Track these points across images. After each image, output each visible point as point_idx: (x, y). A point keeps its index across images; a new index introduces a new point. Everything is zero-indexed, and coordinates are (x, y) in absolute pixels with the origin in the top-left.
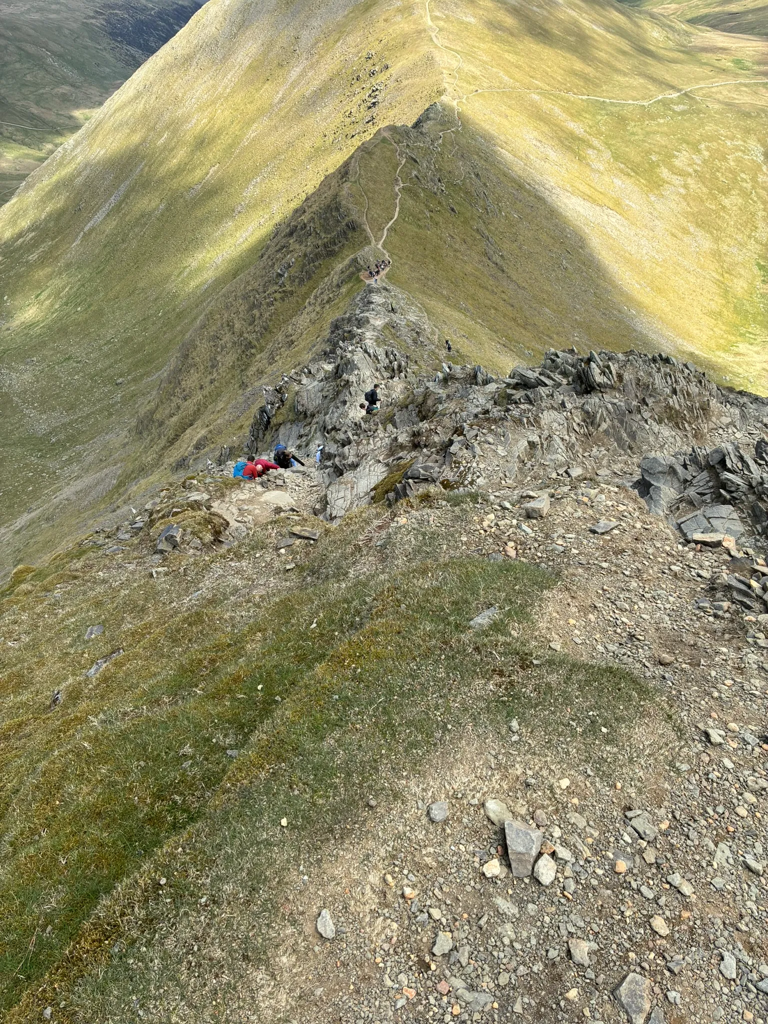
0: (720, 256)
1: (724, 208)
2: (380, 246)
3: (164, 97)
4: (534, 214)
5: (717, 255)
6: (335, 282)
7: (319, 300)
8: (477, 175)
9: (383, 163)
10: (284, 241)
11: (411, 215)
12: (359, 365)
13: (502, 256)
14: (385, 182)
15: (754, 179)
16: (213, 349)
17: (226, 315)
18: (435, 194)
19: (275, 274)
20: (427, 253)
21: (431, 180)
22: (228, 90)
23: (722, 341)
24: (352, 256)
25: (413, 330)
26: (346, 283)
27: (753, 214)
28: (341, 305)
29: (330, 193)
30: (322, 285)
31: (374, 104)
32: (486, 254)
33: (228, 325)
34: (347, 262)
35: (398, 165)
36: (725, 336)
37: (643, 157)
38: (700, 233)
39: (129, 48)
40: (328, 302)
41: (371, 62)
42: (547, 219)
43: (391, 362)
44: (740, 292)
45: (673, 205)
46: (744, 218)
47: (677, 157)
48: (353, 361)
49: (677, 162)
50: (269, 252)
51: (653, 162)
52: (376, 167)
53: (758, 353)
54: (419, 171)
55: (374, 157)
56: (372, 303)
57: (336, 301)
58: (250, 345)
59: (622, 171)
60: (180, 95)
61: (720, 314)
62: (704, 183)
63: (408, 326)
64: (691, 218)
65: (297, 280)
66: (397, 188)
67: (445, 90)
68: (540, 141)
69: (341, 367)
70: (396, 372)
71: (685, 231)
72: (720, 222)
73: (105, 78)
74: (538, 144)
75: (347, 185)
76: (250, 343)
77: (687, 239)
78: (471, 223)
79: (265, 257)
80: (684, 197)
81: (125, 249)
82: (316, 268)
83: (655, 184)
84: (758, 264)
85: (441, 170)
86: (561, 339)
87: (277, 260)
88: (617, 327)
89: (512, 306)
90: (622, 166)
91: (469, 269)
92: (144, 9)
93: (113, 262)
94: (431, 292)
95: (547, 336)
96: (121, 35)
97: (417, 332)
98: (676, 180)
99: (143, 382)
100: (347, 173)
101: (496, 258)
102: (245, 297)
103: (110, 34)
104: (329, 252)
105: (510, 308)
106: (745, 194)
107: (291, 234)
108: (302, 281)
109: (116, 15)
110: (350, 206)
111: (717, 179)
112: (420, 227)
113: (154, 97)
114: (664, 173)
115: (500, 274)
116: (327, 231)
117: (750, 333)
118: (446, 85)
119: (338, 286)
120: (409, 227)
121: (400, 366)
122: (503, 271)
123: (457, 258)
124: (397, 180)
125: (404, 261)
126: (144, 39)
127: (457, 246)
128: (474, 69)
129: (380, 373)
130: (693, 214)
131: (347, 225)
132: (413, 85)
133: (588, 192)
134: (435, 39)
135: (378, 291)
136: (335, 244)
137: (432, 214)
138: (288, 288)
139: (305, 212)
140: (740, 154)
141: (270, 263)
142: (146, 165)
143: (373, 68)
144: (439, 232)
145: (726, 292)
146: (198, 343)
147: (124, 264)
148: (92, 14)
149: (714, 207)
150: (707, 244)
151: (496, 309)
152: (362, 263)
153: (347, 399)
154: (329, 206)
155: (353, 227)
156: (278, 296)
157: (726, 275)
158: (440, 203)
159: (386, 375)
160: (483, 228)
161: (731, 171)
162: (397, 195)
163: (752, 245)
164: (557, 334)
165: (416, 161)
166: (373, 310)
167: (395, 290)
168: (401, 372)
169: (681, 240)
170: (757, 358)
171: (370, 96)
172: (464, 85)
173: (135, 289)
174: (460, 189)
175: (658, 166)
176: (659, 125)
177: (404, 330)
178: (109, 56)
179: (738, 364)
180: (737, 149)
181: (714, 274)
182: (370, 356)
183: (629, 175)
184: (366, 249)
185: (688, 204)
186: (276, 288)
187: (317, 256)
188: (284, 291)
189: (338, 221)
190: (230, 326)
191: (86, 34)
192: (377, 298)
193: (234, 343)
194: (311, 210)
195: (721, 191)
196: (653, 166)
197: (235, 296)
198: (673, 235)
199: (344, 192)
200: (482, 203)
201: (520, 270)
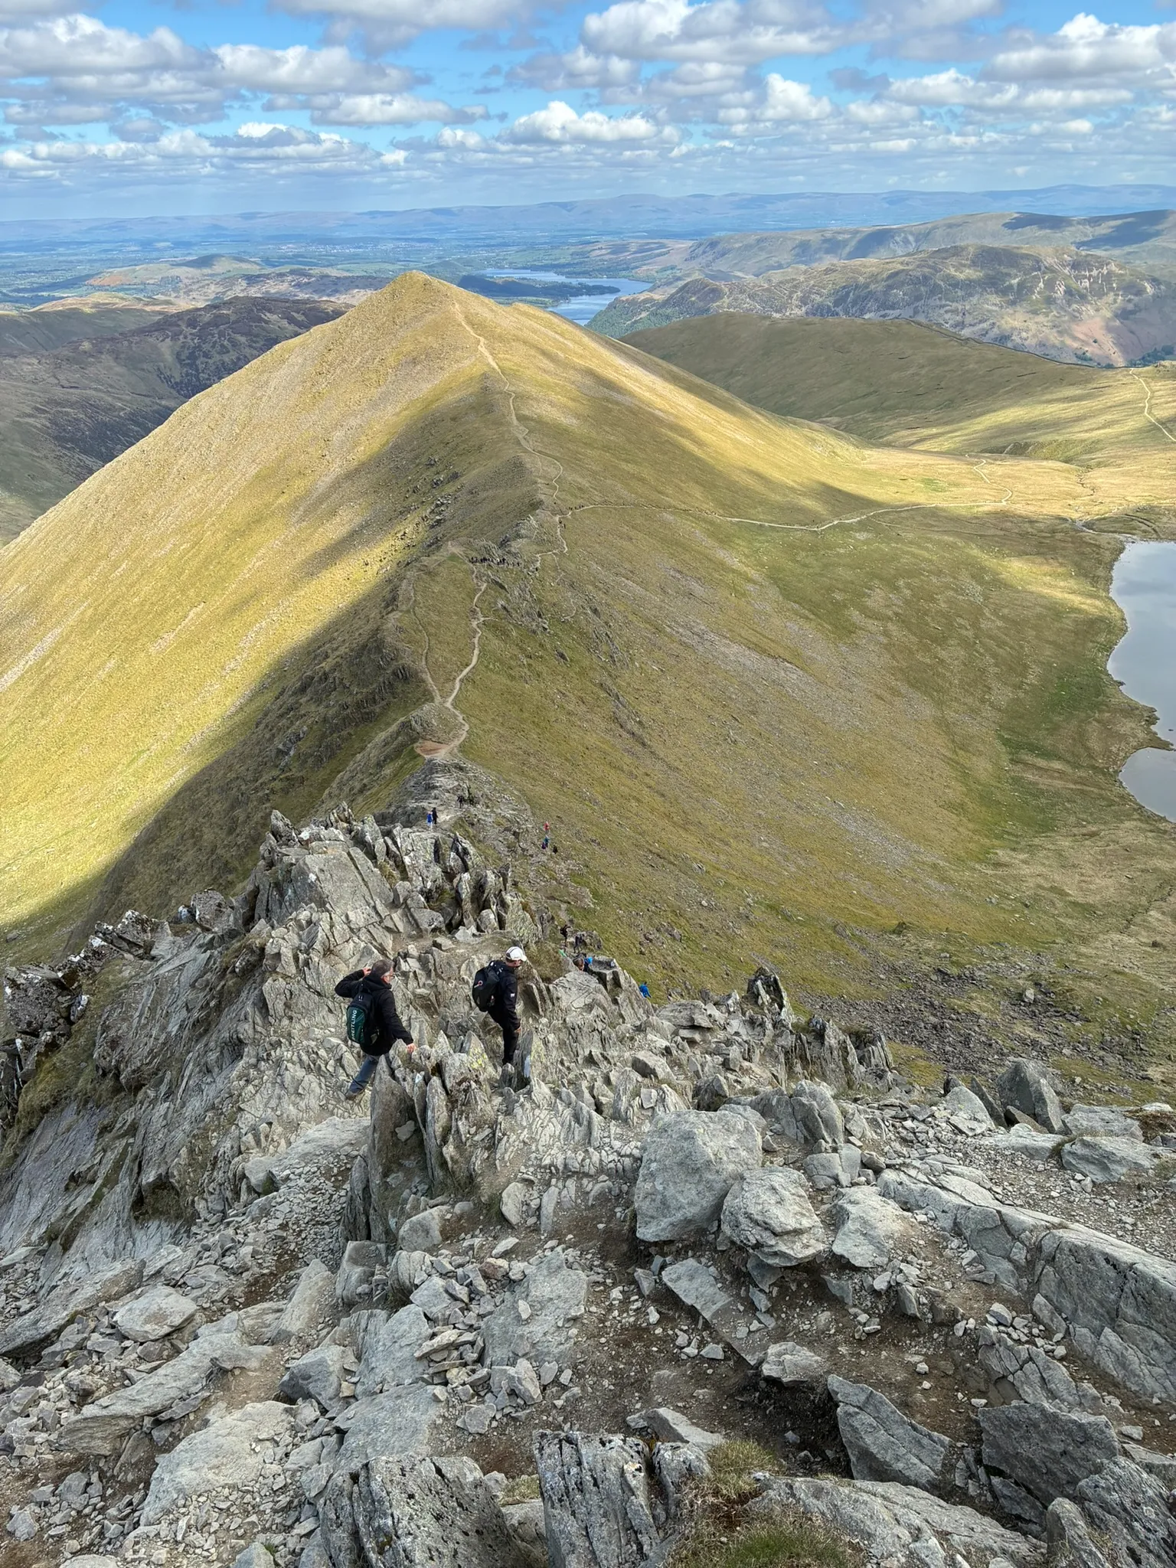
0: (947, 726)
1: (942, 661)
2: (448, 705)
3: (126, 515)
4: (681, 666)
5: (944, 725)
6: (374, 760)
7: (346, 789)
8: (595, 611)
9: (451, 588)
10: (291, 701)
11: (499, 660)
12: (327, 887)
13: (640, 722)
14: (456, 614)
15: (975, 625)
16: (165, 875)
17: (191, 820)
18: (534, 632)
19: (274, 752)
20: (526, 715)
21: (528, 613)
22: (223, 506)
23: (971, 846)
24: (402, 719)
25: (507, 829)
26: (392, 760)
27: (983, 671)
28: (382, 795)
29: (368, 627)
30: (351, 766)
31: (438, 521)
32: (615, 719)
33: (193, 836)
34: (394, 728)
35: (475, 591)
36: (976, 838)
37: (823, 595)
38: (916, 695)
39: (83, 457)
40: (361, 791)
41: (434, 469)
42: (700, 673)
43: (450, 875)
44: (983, 777)
45: (874, 659)
46: (971, 676)
47: (869, 596)
48: (303, 873)
49: (869, 603)
50: (268, 719)
51: (838, 602)
52: (440, 592)
53: (1025, 862)
54: (508, 601)
55: (438, 579)
56: (435, 787)
57: (373, 791)
58: (227, 868)
59: (796, 613)
60: (150, 512)
61: (962, 805)
62: (910, 630)
63: (499, 824)
64: (899, 676)
65: (310, 761)
66: (474, 624)
67: (541, 502)
68: (680, 572)
69: (262, 897)
70: (468, 906)
71: (895, 692)
72: (940, 681)
73: (41, 495)
74: (678, 575)
75: (394, 616)
76: (226, 863)
77: (898, 702)
78: (591, 674)
79: (262, 726)
80: (886, 647)
81: (45, 727)
82: (343, 740)
83: (844, 630)
84: (1001, 737)
85: (540, 601)
86: (741, 847)
87: (279, 730)
88: (822, 827)
89: (663, 795)
90: (796, 606)
91: (591, 739)
92: (111, 409)
93: (23, 747)
94: (534, 774)
95: (721, 840)
96: (72, 440)
97: (515, 834)
98: (873, 625)
99: (54, 935)
100: (394, 599)
101: (631, 725)
102: (225, 789)
103: (56, 438)
104: (364, 716)
105: (659, 799)
106: (965, 643)
107: (303, 690)
108: (319, 760)
109: (67, 414)
110: (400, 645)
111: (927, 624)
112: (512, 678)
113: (110, 515)
114: (855, 615)
115: (639, 748)
116: (363, 684)
117: (1009, 833)
118: (543, 497)
119: (380, 765)
120: (494, 677)
121: (479, 887)
122: (644, 744)
123: (573, 725)
124: (474, 612)
125: (488, 726)
126: (107, 448)
127: (571, 707)
128: (580, 480)
129: (408, 914)
130: (901, 670)
131: (394, 673)
132: (494, 498)
133: (754, 639)
134: (523, 442)
135: (445, 769)
136: (375, 702)
137: (531, 661)
138: (295, 772)
139: (327, 656)
140: (951, 593)
141: (267, 736)
142: (90, 606)
143: (436, 478)
144: (542, 686)
145: (965, 775)
146: (140, 868)
147: (40, 748)
148: (28, 411)
149: (928, 661)
150: (928, 711)
151: (638, 800)
152: (419, 728)
153: (246, 1030)
154: (364, 647)
155: (406, 675)
156: (277, 785)
157: (961, 752)
158: (541, 646)
159: (428, 917)
160: (609, 682)
161: (943, 615)
162: (475, 632)
163: (987, 712)
164: (736, 837)
165: (502, 587)
166: (436, 798)
167: (475, 769)
168: (486, 905)
169: (891, 703)
170: (1026, 870)
171: (432, 512)
172: (568, 497)
173: (55, 787)
174: (572, 628)
175: (845, 606)
176: (838, 555)
177: (492, 832)
178: (51, 468)
179: (1002, 878)
180: (947, 587)
181: (943, 751)
182: (372, 856)
183: (807, 618)
184: (426, 707)
185: (893, 657)
186: (275, 773)
187: (346, 721)
188: (287, 779)
189: (379, 667)
190: (195, 835)
191: (17, 436)
192: (442, 781)
193: (201, 865)
194: (337, 653)
195: (934, 640)
196: (840, 606)
197: (208, 789)
198: (880, 697)
199: (390, 625)
200: (605, 648)
201: (669, 743)
